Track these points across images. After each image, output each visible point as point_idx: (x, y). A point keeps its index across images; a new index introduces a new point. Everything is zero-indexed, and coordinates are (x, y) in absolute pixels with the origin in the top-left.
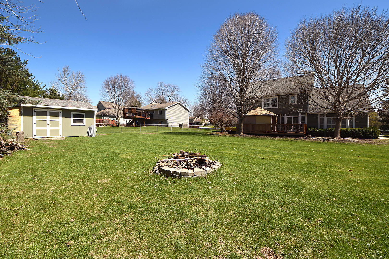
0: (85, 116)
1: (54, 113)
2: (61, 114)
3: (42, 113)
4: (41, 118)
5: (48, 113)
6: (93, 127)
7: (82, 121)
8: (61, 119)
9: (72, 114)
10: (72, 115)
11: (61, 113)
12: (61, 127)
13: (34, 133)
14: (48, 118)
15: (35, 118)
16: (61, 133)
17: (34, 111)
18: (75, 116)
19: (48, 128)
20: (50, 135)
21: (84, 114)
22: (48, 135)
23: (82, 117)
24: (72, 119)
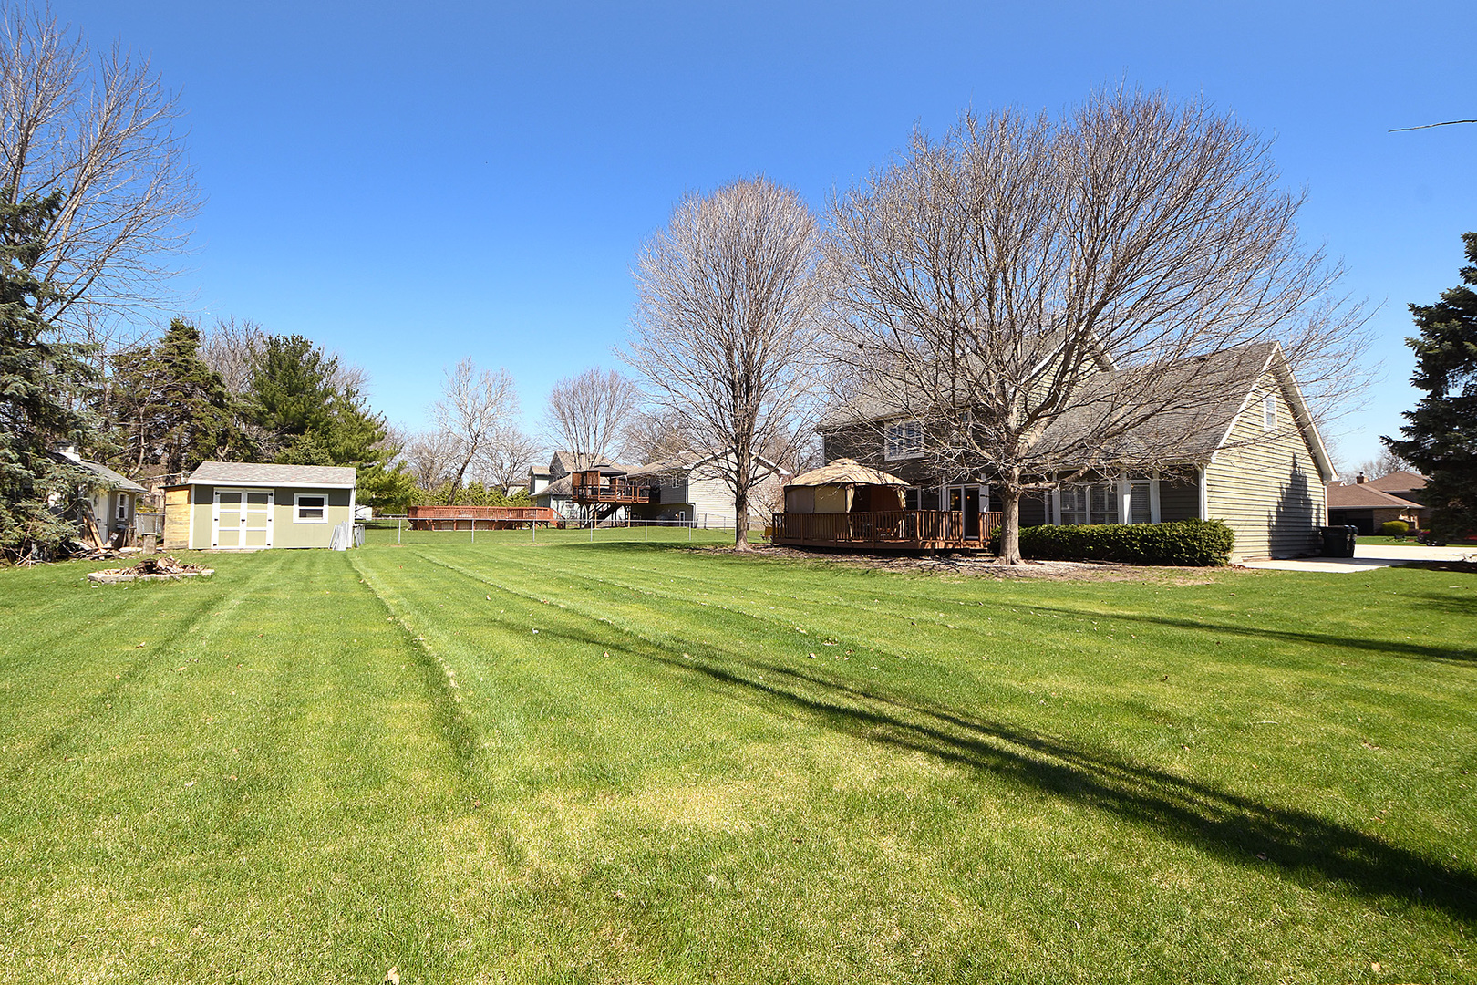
0: (326, 501)
1: (258, 497)
2: (271, 499)
3: (231, 497)
4: (230, 508)
5: (244, 497)
6: (345, 526)
7: (320, 513)
8: (271, 508)
9: (297, 497)
10: (296, 500)
11: (271, 495)
12: (270, 527)
13: (215, 539)
14: (244, 508)
15: (217, 507)
16: (270, 539)
17: (217, 493)
18: (303, 502)
19: (243, 528)
20: (247, 544)
21: (326, 497)
22: (243, 544)
23: (320, 502)
24: (296, 508)
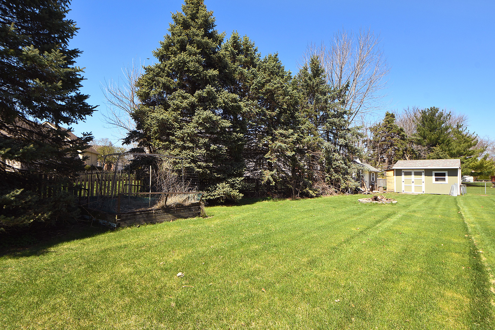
0: (447, 174)
1: (418, 173)
2: (423, 173)
3: (408, 173)
4: (408, 177)
5: (413, 173)
6: (456, 185)
7: (444, 179)
8: (423, 177)
9: (434, 173)
10: (434, 174)
11: (423, 172)
12: (423, 185)
13: (403, 189)
14: (413, 177)
15: (403, 177)
16: (423, 190)
17: (403, 172)
18: (436, 175)
19: (413, 185)
20: (415, 191)
21: (446, 172)
22: (413, 191)
23: (444, 175)
24: (434, 177)
